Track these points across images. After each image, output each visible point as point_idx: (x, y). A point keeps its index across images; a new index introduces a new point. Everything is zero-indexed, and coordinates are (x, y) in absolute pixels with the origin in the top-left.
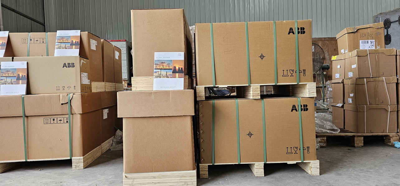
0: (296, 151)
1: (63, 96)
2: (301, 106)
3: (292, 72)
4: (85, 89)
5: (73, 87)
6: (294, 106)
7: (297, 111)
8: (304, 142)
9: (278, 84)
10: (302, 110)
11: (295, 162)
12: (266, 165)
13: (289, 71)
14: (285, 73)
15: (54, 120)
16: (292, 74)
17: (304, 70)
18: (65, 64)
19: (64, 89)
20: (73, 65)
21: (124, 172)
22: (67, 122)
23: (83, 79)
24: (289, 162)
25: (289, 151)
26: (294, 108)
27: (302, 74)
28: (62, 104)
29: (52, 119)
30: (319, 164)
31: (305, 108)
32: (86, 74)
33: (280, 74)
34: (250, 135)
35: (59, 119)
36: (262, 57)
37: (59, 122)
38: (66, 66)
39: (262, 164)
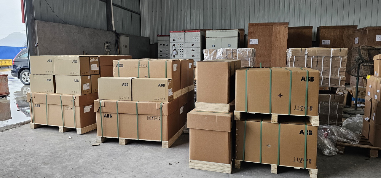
0: (301, 161)
1: (158, 105)
2: (307, 131)
3: (302, 108)
4: (170, 98)
5: (164, 99)
6: (302, 131)
7: (304, 134)
8: (307, 156)
9: (291, 115)
10: (307, 134)
11: (299, 168)
12: (278, 167)
13: (299, 107)
14: (297, 108)
15: (153, 118)
16: (302, 109)
17: (311, 107)
18: (159, 84)
19: (159, 100)
20: (164, 85)
21: (189, 159)
22: (160, 119)
23: (169, 93)
24: (295, 168)
25: (296, 160)
26: (302, 132)
27: (309, 109)
28: (157, 109)
29: (152, 117)
30: (317, 172)
31: (310, 133)
32: (171, 89)
33: (293, 108)
34: (269, 146)
35: (155, 117)
36: (280, 95)
37: (155, 119)
38: (160, 86)
39: (276, 166)
